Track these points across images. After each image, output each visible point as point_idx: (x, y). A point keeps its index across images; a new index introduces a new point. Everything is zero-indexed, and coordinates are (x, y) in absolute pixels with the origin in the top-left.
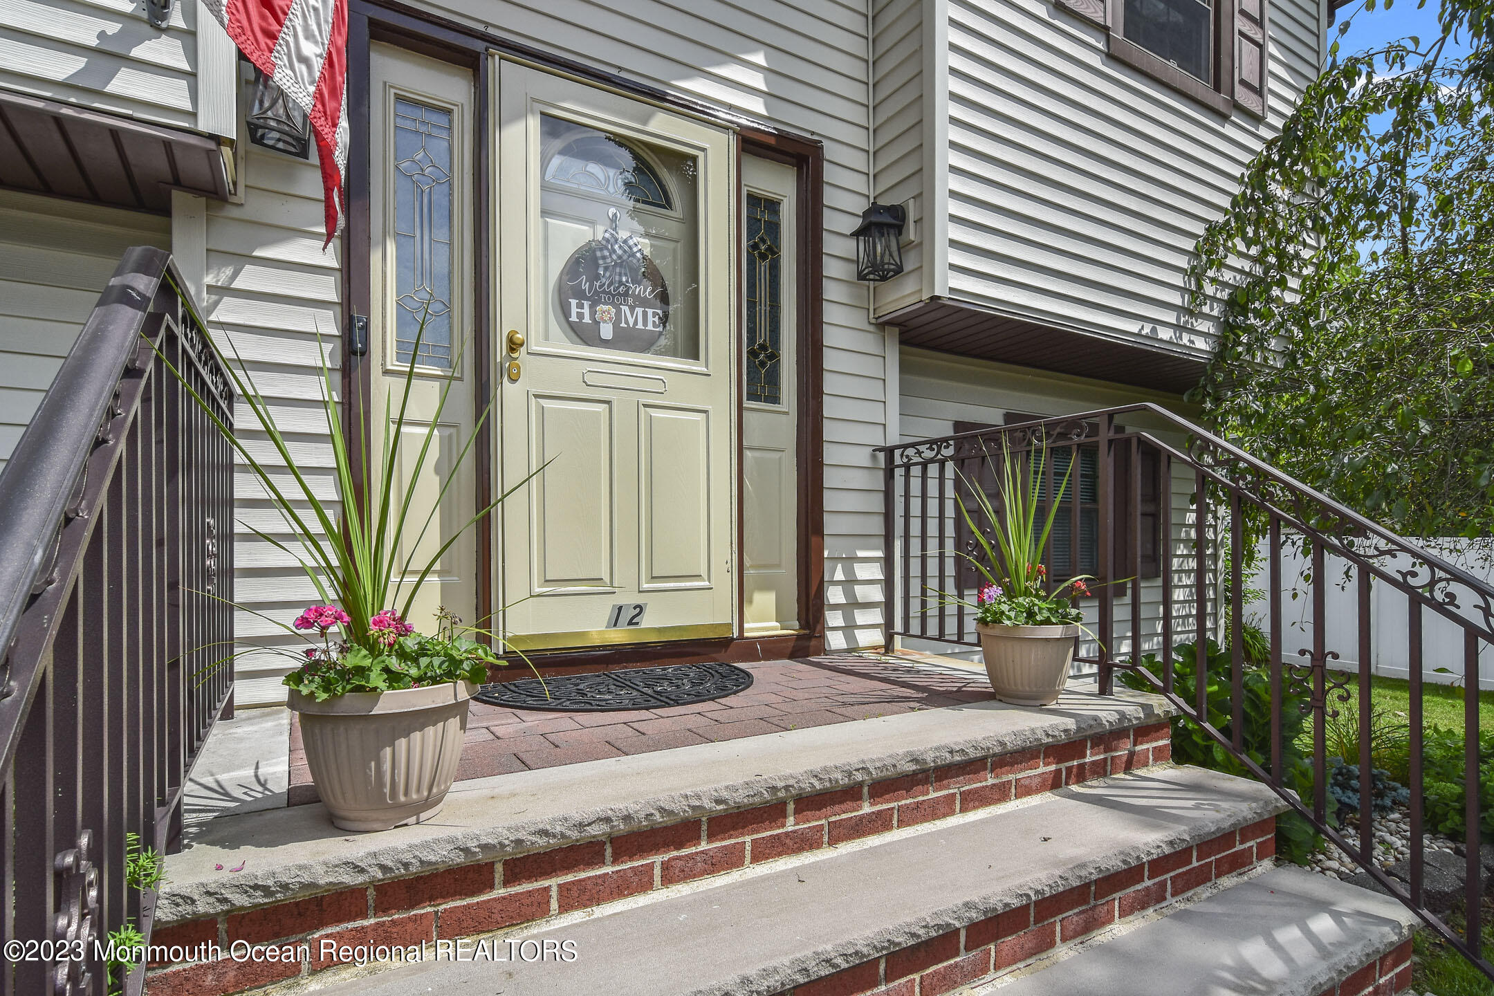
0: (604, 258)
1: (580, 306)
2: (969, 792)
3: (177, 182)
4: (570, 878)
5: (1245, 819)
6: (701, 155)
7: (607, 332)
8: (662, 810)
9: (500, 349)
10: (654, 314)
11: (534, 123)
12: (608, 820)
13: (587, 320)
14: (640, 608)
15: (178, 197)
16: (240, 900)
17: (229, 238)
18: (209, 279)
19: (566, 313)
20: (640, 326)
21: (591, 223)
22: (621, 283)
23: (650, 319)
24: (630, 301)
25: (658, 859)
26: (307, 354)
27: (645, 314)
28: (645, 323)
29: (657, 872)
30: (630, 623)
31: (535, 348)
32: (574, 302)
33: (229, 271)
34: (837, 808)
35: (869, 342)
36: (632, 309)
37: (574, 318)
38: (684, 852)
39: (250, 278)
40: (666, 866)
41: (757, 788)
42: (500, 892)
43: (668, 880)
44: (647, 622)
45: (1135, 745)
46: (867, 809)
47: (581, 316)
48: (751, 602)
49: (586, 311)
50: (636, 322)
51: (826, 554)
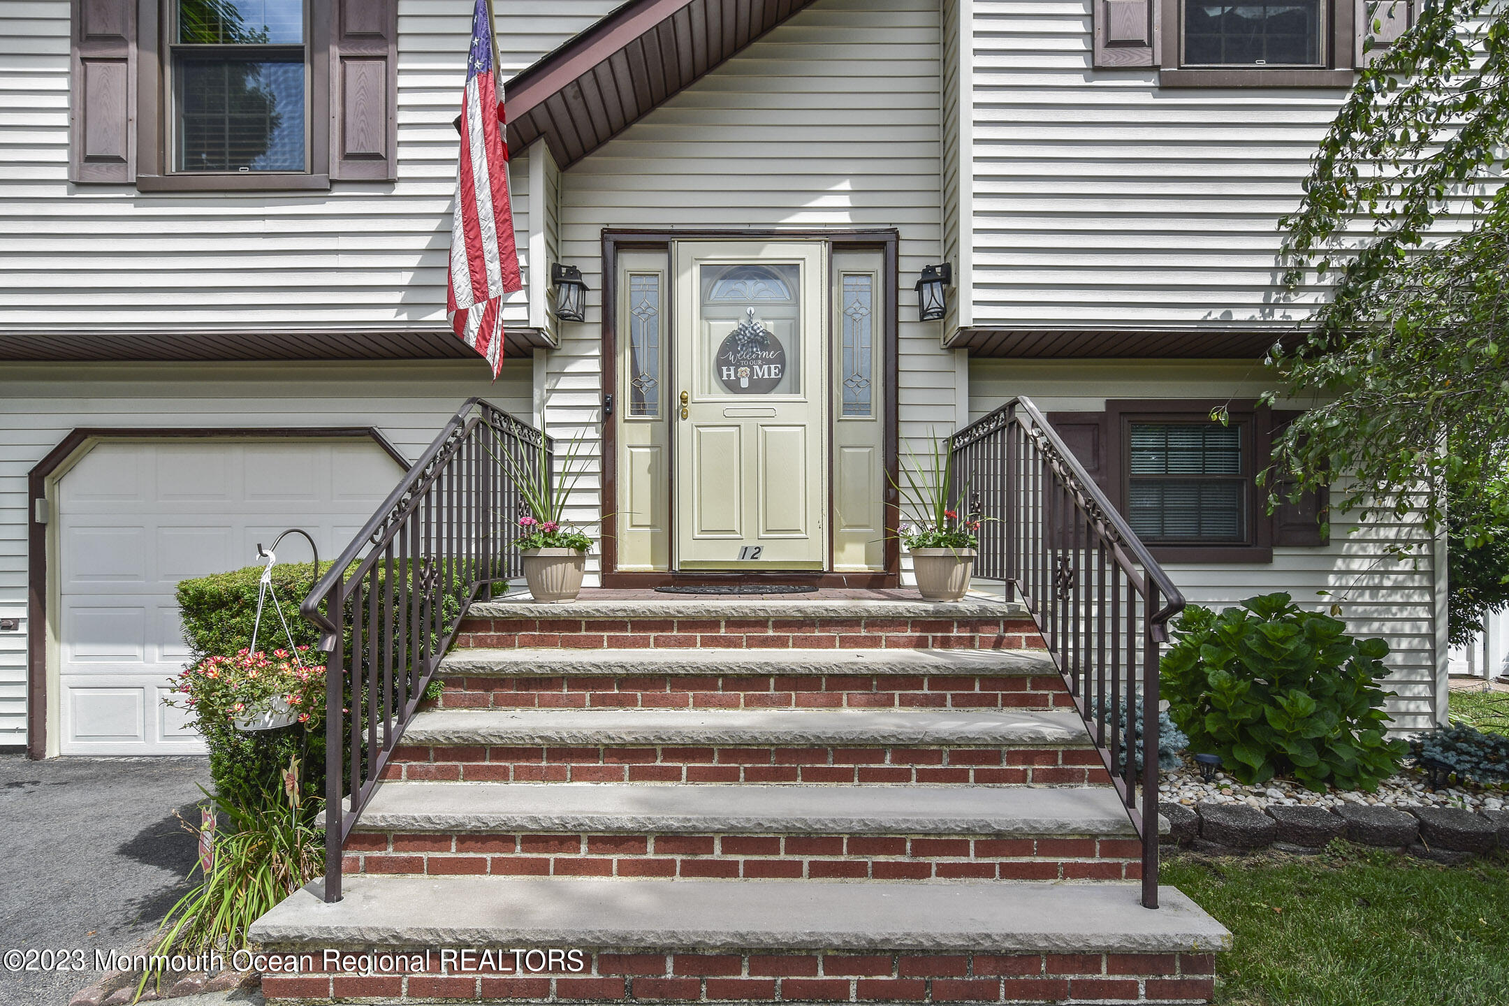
0: (740, 340)
1: (729, 370)
2: (846, 637)
3: (534, 346)
4: (612, 634)
5: (1019, 668)
6: (801, 263)
7: (745, 383)
8: (649, 610)
9: (677, 402)
10: (775, 368)
11: (696, 270)
12: (625, 611)
13: (733, 377)
14: (759, 549)
15: (535, 351)
16: (496, 614)
17: (554, 366)
18: (547, 386)
19: (721, 375)
20: (766, 376)
21: (737, 319)
22: (753, 352)
23: (773, 371)
24: (760, 362)
25: (653, 635)
26: (584, 416)
27: (769, 369)
28: (769, 374)
29: (652, 640)
30: (752, 558)
31: (696, 399)
32: (724, 368)
33: (554, 381)
34: (751, 629)
35: (943, 362)
36: (761, 367)
37: (725, 378)
38: (664, 634)
39: (564, 383)
40: (656, 639)
41: (699, 609)
42: (583, 633)
43: (657, 645)
44: (763, 557)
45: (1005, 631)
46: (771, 633)
47: (729, 376)
48: (842, 549)
49: (732, 372)
50: (763, 375)
51: (901, 517)
